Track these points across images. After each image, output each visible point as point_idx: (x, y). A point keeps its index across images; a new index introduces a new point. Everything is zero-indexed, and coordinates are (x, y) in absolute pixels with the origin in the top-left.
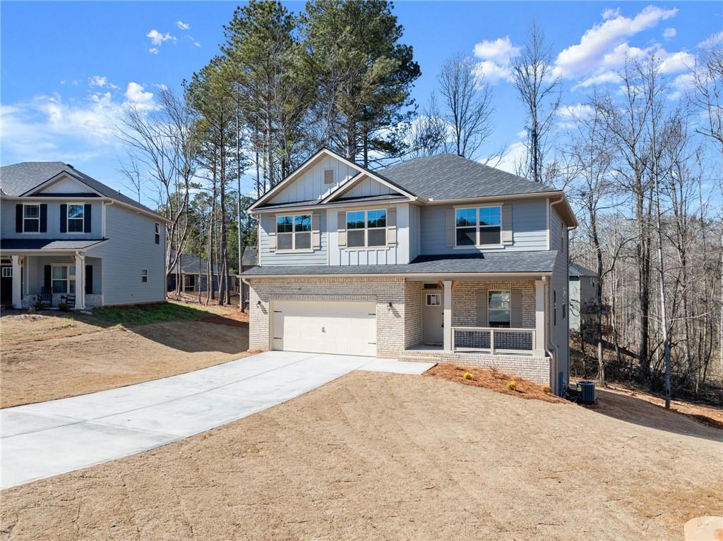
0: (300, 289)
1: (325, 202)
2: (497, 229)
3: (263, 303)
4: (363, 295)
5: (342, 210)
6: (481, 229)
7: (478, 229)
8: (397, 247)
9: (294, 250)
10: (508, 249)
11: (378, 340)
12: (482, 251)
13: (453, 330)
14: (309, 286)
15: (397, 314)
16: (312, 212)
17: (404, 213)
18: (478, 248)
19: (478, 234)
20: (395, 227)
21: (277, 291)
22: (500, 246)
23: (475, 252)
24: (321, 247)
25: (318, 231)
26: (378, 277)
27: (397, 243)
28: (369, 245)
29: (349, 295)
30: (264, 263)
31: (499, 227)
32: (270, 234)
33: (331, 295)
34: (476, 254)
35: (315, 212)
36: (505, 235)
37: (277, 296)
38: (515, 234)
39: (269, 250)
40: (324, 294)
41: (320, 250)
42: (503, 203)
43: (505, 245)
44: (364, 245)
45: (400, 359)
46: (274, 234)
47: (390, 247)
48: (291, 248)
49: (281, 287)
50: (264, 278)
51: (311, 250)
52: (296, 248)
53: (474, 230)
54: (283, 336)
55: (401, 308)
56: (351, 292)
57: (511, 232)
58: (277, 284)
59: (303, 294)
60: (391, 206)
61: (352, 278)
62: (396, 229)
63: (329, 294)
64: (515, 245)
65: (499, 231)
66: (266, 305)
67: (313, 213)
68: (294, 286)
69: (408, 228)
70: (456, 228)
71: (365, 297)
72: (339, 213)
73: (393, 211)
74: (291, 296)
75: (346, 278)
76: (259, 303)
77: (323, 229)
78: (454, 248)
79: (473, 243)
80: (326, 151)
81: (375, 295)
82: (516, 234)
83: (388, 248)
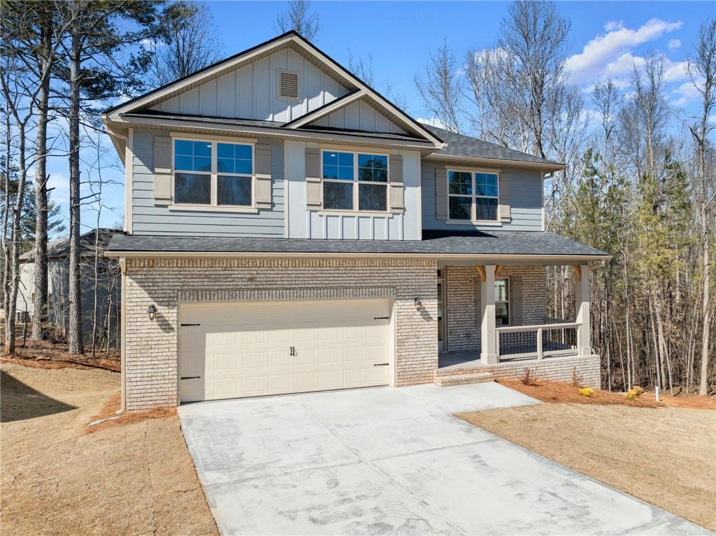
0: (251, 279)
1: (295, 126)
2: (494, 203)
3: (162, 310)
4: (375, 287)
5: (313, 145)
6: (477, 199)
7: (474, 200)
8: (404, 214)
9: (213, 205)
10: (506, 227)
11: (399, 358)
12: (478, 228)
13: (498, 332)
14: (272, 274)
15: (427, 317)
16: (256, 140)
17: (412, 165)
18: (474, 223)
19: (474, 206)
20: (402, 184)
21: (196, 283)
22: (498, 222)
23: (472, 229)
24: (273, 204)
25: (269, 177)
26: (396, 259)
27: (404, 209)
28: (361, 208)
29: (349, 288)
30: (137, 227)
31: (497, 200)
32: (157, 170)
33: (317, 289)
34: (471, 231)
35: (262, 140)
36: (502, 210)
37: (197, 294)
38: (512, 209)
39: (153, 202)
40: (301, 289)
41: (271, 210)
42: (500, 171)
43: (503, 223)
44: (351, 208)
45: (445, 384)
46: (169, 171)
47: (394, 214)
48: (208, 201)
49: (207, 277)
50: (161, 258)
51: (252, 208)
52: (219, 203)
53: (469, 201)
54: (203, 372)
55: (432, 306)
56: (353, 283)
57: (509, 207)
58: (196, 271)
59: (256, 288)
60: (395, 152)
61: (354, 259)
62: (404, 188)
63: (313, 288)
64: (512, 223)
65: (497, 204)
66: (170, 314)
67: (256, 144)
68: (237, 273)
69: (419, 189)
70: (449, 195)
71: (375, 291)
72: (306, 149)
73: (398, 160)
74: (234, 293)
75: (344, 259)
76: (153, 309)
77: (277, 173)
78: (447, 223)
79: (468, 217)
80: (296, 39)
81: (392, 287)
82: (514, 210)
83: (391, 216)
